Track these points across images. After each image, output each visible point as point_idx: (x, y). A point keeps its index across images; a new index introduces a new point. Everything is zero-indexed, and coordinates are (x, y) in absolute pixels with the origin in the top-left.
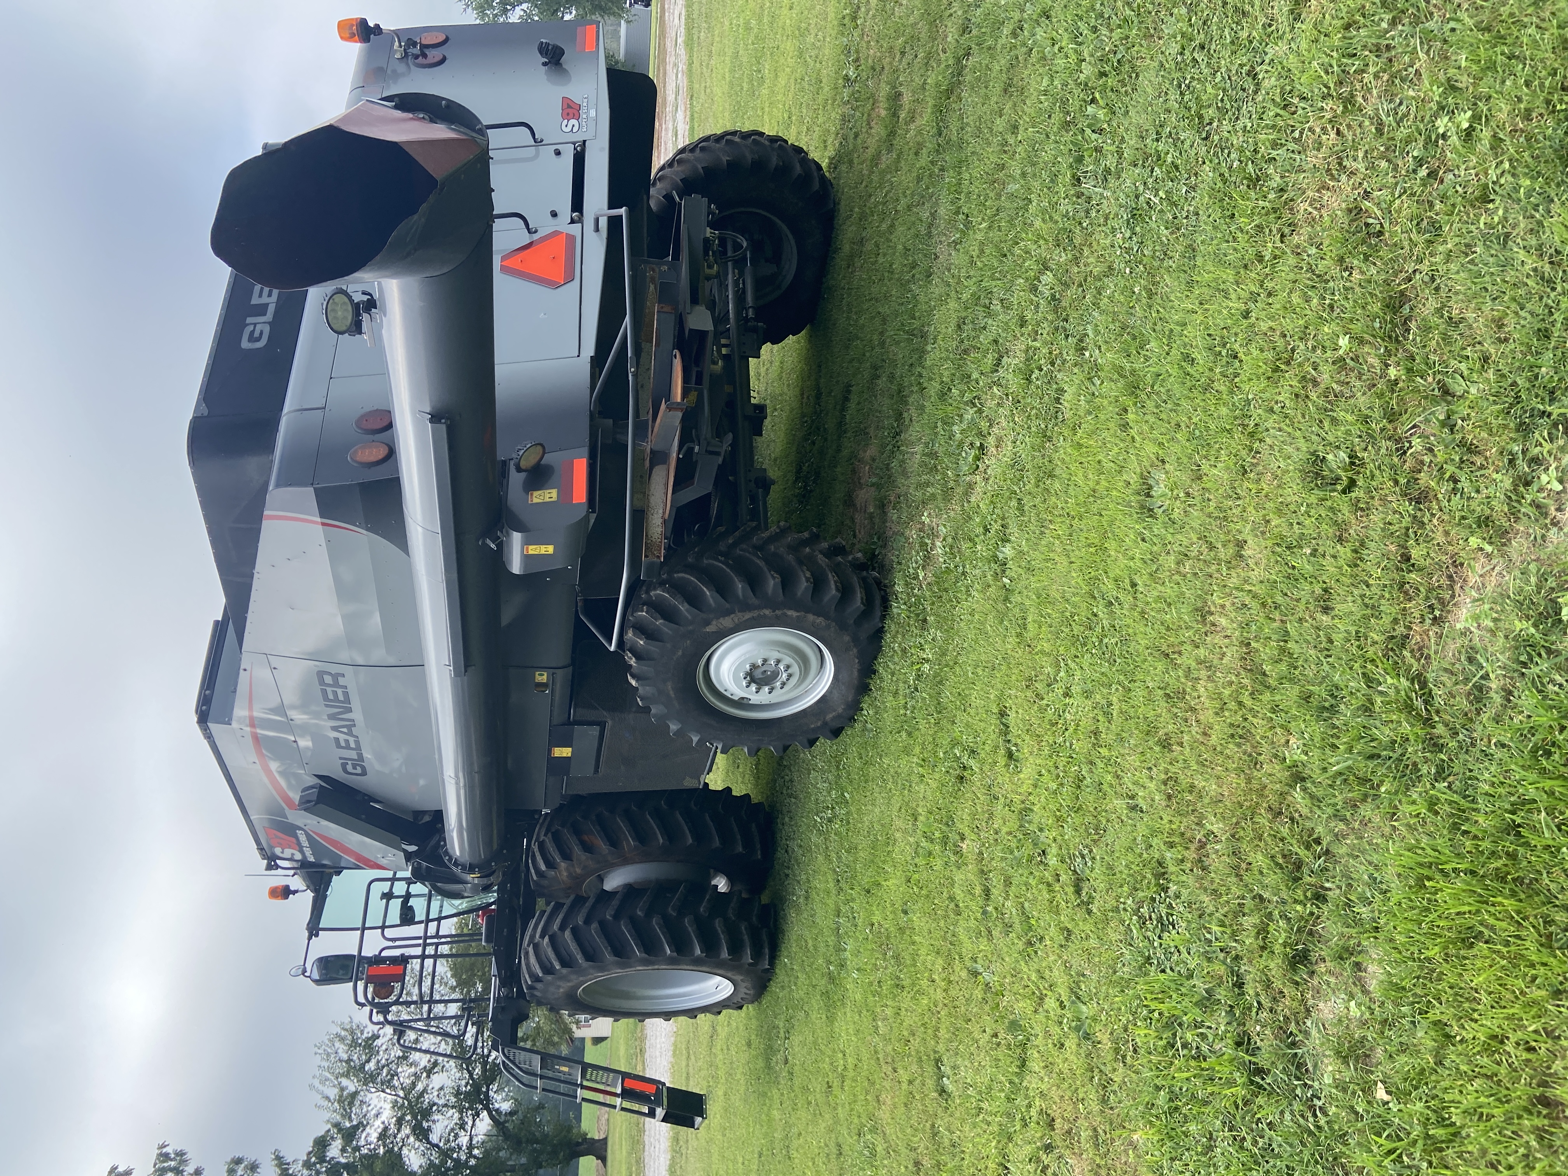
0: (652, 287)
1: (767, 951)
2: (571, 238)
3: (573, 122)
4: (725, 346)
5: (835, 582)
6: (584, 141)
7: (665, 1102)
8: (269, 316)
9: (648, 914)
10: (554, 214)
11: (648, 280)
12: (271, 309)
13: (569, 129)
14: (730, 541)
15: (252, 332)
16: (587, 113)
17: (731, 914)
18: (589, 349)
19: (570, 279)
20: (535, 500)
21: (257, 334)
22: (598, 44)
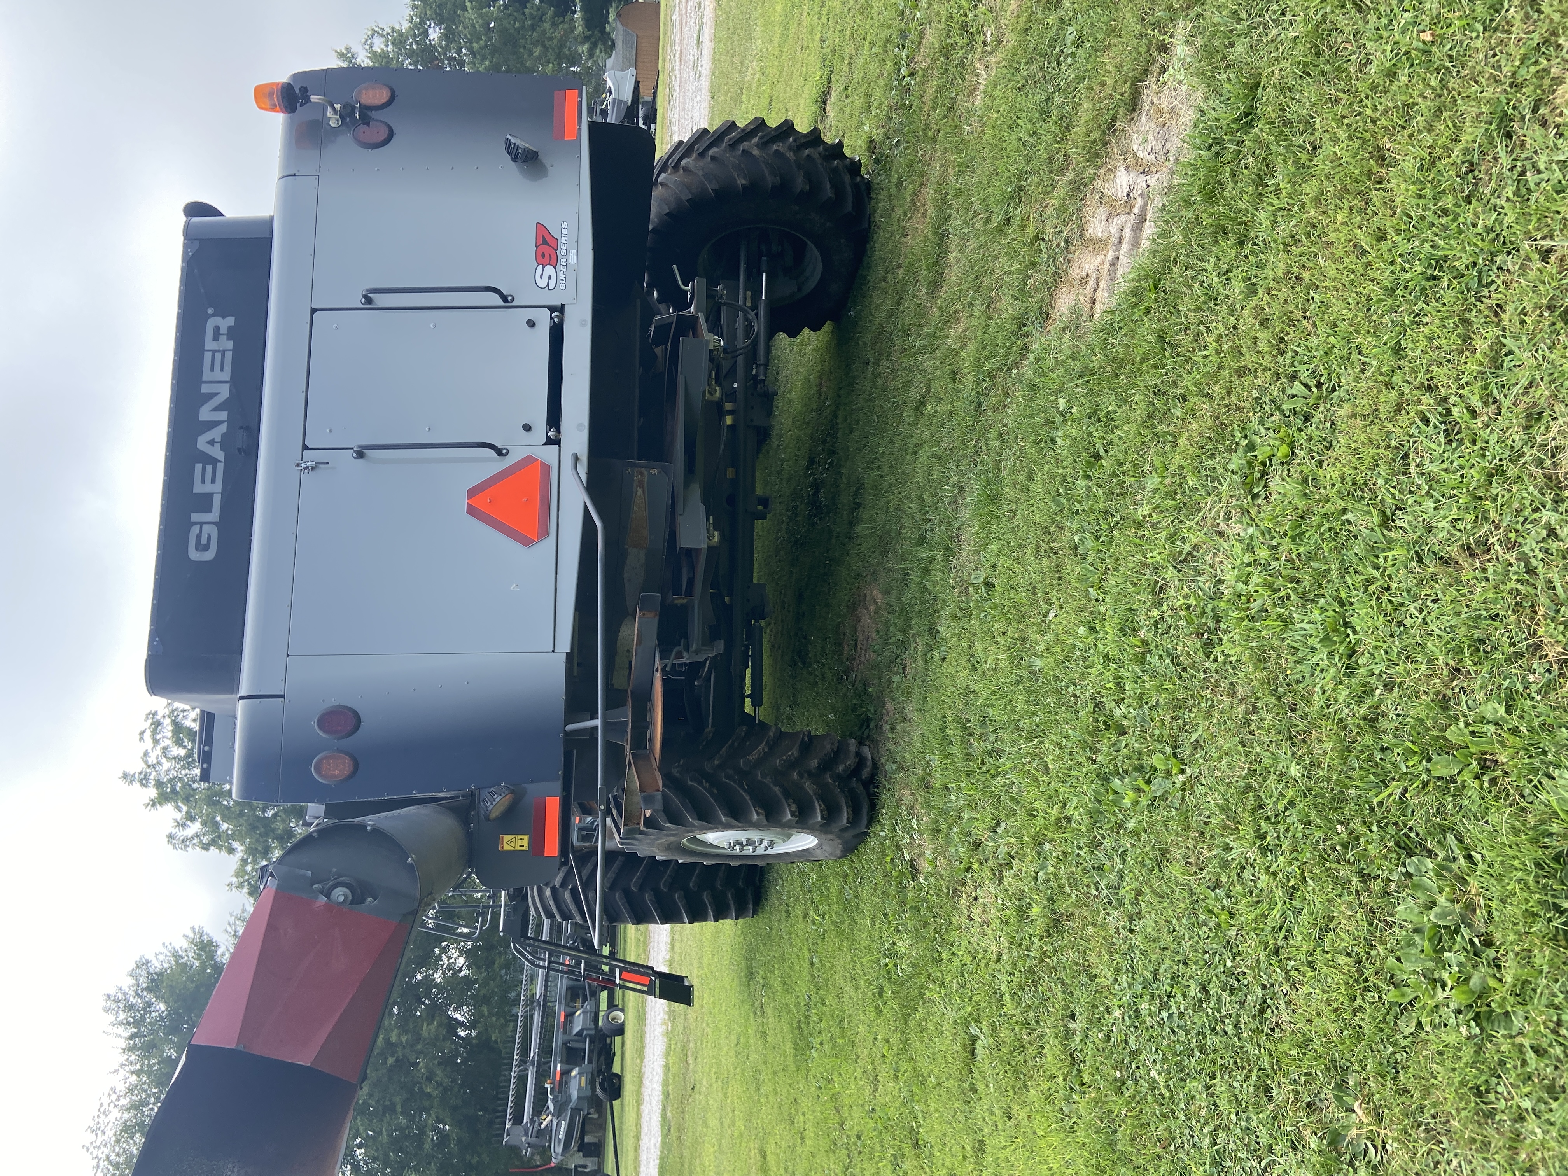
0: (640, 491)
1: (751, 906)
2: (547, 469)
3: (549, 270)
4: (730, 412)
5: (821, 811)
6: (563, 305)
7: (657, 991)
8: (214, 515)
9: (641, 888)
10: (527, 428)
11: (635, 484)
12: (217, 500)
13: (542, 283)
14: (716, 762)
15: (199, 537)
16: (566, 257)
17: (718, 886)
18: (565, 644)
19: (545, 533)
20: (507, 848)
21: (204, 541)
22: (580, 130)
